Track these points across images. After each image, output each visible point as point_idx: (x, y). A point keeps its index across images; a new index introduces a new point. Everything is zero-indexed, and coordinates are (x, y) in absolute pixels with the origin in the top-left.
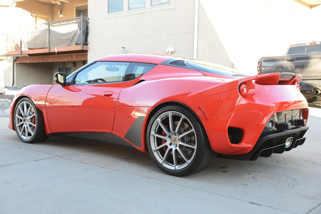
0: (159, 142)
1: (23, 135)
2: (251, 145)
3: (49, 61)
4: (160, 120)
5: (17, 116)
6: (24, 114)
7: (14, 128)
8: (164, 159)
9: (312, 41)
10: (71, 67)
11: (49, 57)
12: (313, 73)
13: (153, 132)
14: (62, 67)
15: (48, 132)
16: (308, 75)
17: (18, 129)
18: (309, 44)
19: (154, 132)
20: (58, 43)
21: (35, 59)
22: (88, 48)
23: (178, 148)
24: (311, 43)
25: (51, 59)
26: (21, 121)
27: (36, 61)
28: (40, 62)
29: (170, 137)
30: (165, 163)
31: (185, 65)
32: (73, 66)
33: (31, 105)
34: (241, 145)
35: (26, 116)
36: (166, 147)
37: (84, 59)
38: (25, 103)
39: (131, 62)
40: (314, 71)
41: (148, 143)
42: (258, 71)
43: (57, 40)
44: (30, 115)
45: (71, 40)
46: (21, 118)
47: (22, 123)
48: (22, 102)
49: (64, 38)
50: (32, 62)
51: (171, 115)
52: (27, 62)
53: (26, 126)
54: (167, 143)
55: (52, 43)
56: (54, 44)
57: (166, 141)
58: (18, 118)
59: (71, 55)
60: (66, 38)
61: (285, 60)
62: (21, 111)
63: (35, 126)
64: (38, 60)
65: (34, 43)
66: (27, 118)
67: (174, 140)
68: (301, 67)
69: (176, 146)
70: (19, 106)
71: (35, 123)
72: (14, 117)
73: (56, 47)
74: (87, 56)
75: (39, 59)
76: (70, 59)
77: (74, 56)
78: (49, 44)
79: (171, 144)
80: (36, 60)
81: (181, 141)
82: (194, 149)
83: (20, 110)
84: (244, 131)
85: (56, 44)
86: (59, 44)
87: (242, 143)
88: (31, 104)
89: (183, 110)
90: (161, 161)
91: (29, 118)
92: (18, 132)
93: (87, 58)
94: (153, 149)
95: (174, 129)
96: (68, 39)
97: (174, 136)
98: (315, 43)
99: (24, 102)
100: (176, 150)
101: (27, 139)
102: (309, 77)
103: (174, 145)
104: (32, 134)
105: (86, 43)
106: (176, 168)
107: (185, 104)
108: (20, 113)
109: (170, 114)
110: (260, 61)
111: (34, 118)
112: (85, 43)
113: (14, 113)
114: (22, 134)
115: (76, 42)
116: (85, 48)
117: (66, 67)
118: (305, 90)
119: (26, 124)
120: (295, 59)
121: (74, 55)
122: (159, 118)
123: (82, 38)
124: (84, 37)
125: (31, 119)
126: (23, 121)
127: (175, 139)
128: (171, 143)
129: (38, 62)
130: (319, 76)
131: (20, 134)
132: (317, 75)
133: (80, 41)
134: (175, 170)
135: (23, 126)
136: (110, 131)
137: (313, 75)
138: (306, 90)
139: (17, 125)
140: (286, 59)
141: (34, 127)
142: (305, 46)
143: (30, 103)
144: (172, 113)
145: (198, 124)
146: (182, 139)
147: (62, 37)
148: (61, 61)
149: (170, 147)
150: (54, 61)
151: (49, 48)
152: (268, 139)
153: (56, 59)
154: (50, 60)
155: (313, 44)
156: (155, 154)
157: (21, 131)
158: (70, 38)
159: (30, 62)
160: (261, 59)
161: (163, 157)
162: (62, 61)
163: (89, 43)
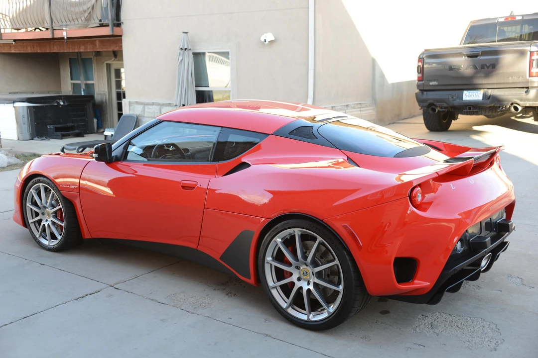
0: (280, 275)
1: (43, 237)
2: (428, 284)
3: (52, 52)
4: (280, 240)
5: (29, 205)
6: (42, 204)
7: (25, 224)
8: (289, 301)
9: (508, 15)
10: (92, 57)
11: (52, 43)
12: (510, 78)
13: (269, 258)
14: (76, 57)
15: (87, 236)
16: (502, 81)
17: (32, 226)
18: (502, 20)
19: (271, 259)
20: (68, 21)
21: (27, 46)
22: (122, 31)
23: (311, 287)
24: (507, 18)
25: (55, 47)
26: (37, 214)
27: (29, 50)
28: (36, 52)
29: (297, 268)
30: (291, 308)
31: (315, 138)
32: (95, 56)
33: (52, 191)
34: (413, 284)
35: (45, 208)
36: (293, 284)
37: (116, 49)
38: (43, 185)
39: (222, 127)
40: (512, 74)
41: (261, 275)
42: (418, 73)
43: (65, 13)
44: (53, 207)
45: (90, 12)
46: (37, 210)
47: (38, 218)
48: (35, 183)
49: (77, 10)
50: (22, 52)
51: (298, 235)
52: (13, 51)
53: (47, 223)
54: (294, 278)
55: (56, 22)
56: (61, 23)
57: (291, 274)
58: (31, 209)
59: (92, 41)
60: (81, 9)
61: (463, 54)
62: (36, 198)
63: (63, 225)
64: (32, 49)
65: (22, 19)
66: (47, 210)
67: (305, 273)
68: (491, 67)
69: (309, 284)
70: (31, 190)
71: (62, 221)
72: (24, 208)
73: (64, 29)
74: (121, 43)
75: (34, 47)
76: (89, 49)
77: (97, 44)
78: (52, 24)
79: (299, 279)
80: (29, 48)
81: (317, 278)
82: (338, 292)
83: (33, 196)
84: (419, 261)
85: (65, 23)
86: (69, 23)
87: (416, 281)
88: (53, 189)
89: (319, 230)
90: (284, 305)
91: (50, 210)
92: (33, 232)
93: (121, 47)
94: (270, 285)
95: (305, 257)
96: (85, 11)
97: (304, 266)
98: (513, 18)
99: (41, 184)
100: (309, 290)
101: (51, 244)
102: (504, 83)
103: (305, 280)
104: (59, 238)
105: (117, 22)
106: (310, 318)
107: (322, 221)
108: (34, 201)
109: (297, 232)
110: (421, 57)
111: (59, 212)
112: (115, 22)
113: (24, 201)
114: (41, 235)
115: (100, 21)
116: (117, 31)
117: (82, 57)
118: (496, 106)
119: (47, 221)
120: (480, 54)
121: (97, 41)
122: (279, 238)
123: (110, 14)
124: (114, 11)
125: (55, 212)
126: (40, 215)
127: (307, 273)
128: (299, 277)
129: (33, 52)
130: (519, 83)
131: (37, 236)
132: (518, 81)
133: (107, 18)
134: (309, 321)
135: (42, 223)
136: (194, 246)
137: (510, 80)
138: (498, 106)
139: (31, 221)
140: (466, 54)
141: (61, 227)
142: (497, 23)
143: (51, 187)
144: (300, 231)
145: (345, 253)
146: (319, 275)
147: (72, 9)
148: (74, 51)
149: (298, 284)
150: (62, 51)
151: (51, 29)
152: (456, 272)
153: (65, 47)
154: (55, 50)
155: (510, 19)
156: (274, 292)
157: (38, 231)
158: (88, 9)
159: (19, 52)
160: (423, 53)
161: (288, 298)
162: (77, 51)
163: (123, 23)
